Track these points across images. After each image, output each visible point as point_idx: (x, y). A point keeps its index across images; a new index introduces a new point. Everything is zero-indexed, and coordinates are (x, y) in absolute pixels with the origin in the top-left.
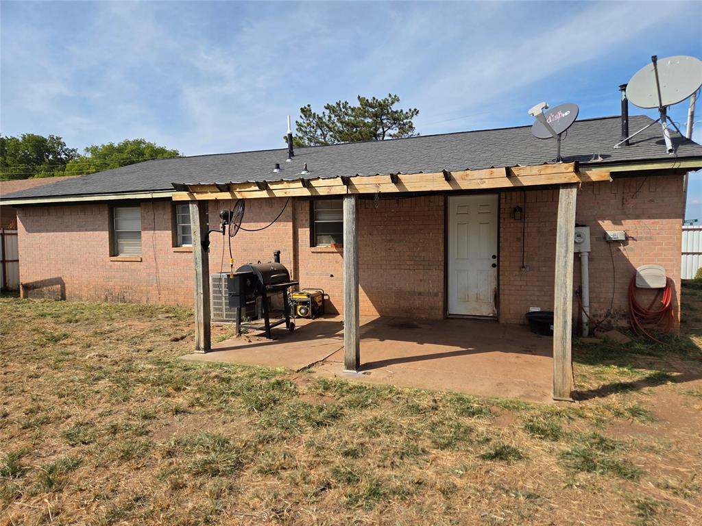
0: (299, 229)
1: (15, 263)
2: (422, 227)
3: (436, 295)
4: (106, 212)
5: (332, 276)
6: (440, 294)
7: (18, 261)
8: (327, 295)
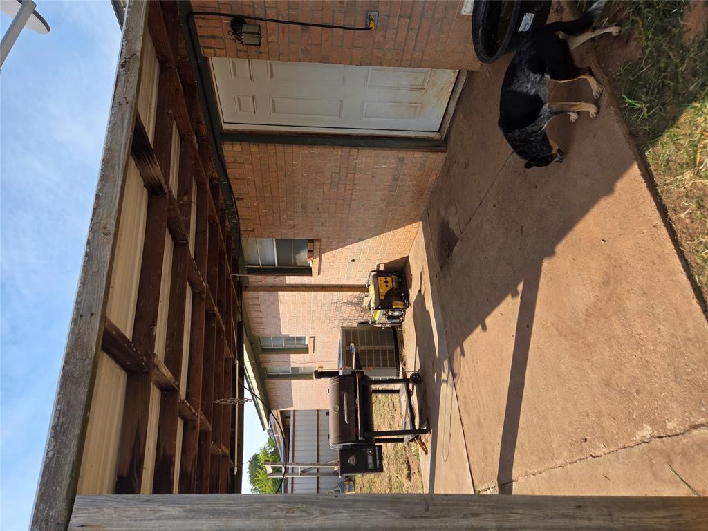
0: (287, 283)
1: (320, 413)
2: (280, 173)
3: (401, 160)
4: (273, 381)
5: (353, 261)
6: (400, 155)
7: (318, 410)
8: (378, 266)
